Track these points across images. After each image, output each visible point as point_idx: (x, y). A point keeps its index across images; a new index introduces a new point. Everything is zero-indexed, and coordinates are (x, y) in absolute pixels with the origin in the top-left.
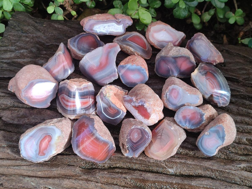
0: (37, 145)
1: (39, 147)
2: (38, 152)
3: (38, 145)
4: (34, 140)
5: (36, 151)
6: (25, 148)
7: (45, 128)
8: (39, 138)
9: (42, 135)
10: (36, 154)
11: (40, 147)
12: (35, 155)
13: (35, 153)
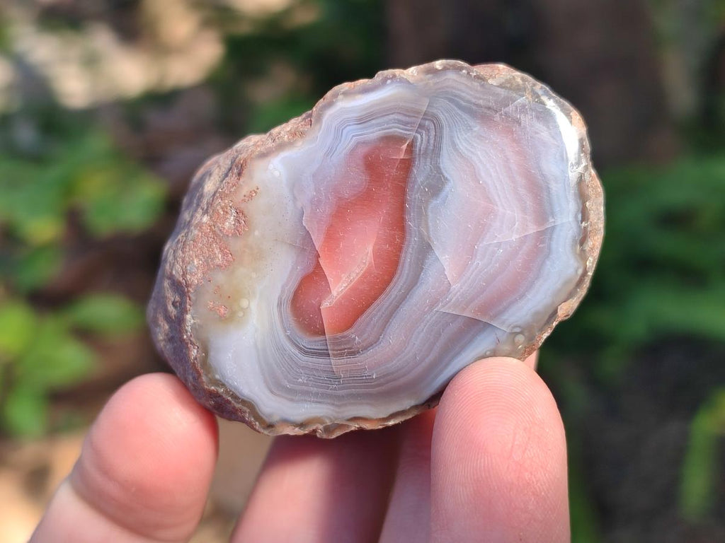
0: (426, 249)
1: (411, 224)
2: (420, 174)
3: (412, 243)
4: (455, 287)
5: (437, 185)
6: (542, 210)
7: (352, 396)
8: (406, 309)
9: (376, 341)
10: (436, 150)
11: (399, 225)
12: (446, 140)
13: (448, 164)
